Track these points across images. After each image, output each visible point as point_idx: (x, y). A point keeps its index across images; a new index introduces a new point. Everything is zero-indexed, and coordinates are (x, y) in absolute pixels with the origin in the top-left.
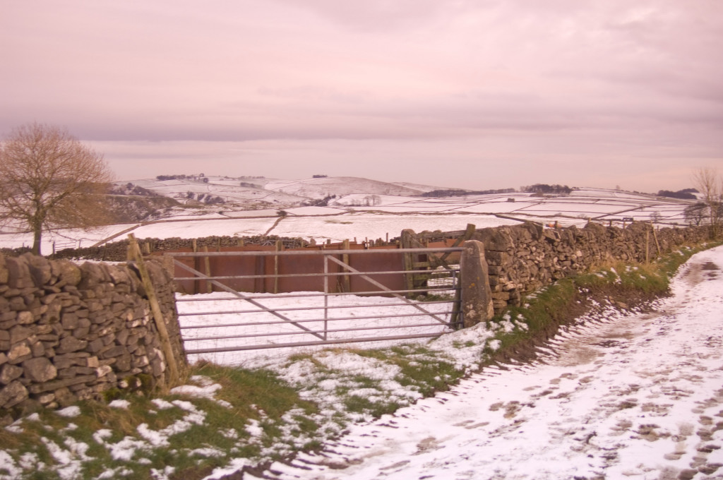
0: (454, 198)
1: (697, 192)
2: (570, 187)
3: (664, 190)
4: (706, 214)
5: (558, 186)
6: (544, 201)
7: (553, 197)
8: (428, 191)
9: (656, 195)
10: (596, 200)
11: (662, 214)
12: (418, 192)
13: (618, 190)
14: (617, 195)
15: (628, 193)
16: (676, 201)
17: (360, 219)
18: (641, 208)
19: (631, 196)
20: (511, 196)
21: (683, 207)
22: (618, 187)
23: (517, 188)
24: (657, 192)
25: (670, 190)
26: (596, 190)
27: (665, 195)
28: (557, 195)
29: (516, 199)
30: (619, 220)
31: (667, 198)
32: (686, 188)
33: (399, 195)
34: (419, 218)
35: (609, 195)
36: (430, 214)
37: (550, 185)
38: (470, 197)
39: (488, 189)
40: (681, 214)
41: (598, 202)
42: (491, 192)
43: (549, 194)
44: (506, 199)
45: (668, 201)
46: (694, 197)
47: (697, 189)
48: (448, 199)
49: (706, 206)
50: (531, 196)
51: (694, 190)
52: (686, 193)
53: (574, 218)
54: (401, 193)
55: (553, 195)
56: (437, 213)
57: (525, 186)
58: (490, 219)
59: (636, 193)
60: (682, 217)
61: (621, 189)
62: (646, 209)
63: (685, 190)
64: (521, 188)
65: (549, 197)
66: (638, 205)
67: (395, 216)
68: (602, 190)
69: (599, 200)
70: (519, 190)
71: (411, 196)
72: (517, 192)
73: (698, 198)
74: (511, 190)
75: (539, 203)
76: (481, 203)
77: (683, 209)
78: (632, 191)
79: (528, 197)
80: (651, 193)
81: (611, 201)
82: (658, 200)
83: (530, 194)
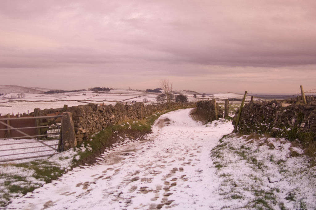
0: (59, 94)
1: (162, 89)
2: (110, 88)
3: (149, 89)
4: (165, 99)
5: (104, 88)
6: (99, 94)
7: (103, 93)
8: (47, 91)
9: (145, 91)
10: (121, 94)
11: (148, 99)
12: (42, 91)
13: (130, 89)
14: (129, 91)
15: (134, 90)
16: (154, 94)
17: (15, 104)
18: (139, 97)
19: (135, 92)
20: (84, 92)
21: (156, 96)
22: (129, 88)
23: (87, 89)
24: (146, 90)
25: (151, 89)
26: (120, 89)
27: (149, 91)
28: (104, 92)
29: (86, 94)
30: (131, 102)
31: (150, 92)
32: (157, 88)
33: (34, 93)
34: (43, 103)
35: (126, 91)
36: (48, 101)
37: (101, 87)
38: (66, 94)
39: (74, 90)
40: (156, 99)
41: (122, 95)
42: (75, 91)
43: (101, 92)
44: (82, 94)
45: (150, 93)
46: (161, 92)
47: (161, 88)
48: (56, 94)
49: (165, 95)
50: (93, 92)
51: (160, 89)
52: (157, 90)
53: (112, 102)
54: (35, 92)
55: (102, 92)
56: (51, 101)
57: (90, 88)
58: (75, 103)
59: (137, 90)
60: (156, 100)
61: (131, 89)
62: (142, 97)
63: (157, 89)
64: (89, 89)
65: (100, 93)
66: (138, 96)
67: (32, 103)
68: (123, 89)
69: (122, 94)
70: (88, 90)
71: (39, 93)
72: (87, 91)
73: (162, 92)
74: (84, 90)
75: (96, 96)
76: (71, 96)
77: (156, 97)
78: (135, 90)
79: (91, 93)
80: (143, 90)
81: (127, 94)
82: (146, 93)
83: (92, 92)
